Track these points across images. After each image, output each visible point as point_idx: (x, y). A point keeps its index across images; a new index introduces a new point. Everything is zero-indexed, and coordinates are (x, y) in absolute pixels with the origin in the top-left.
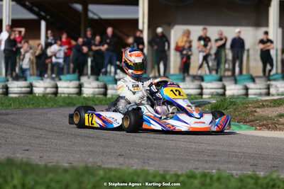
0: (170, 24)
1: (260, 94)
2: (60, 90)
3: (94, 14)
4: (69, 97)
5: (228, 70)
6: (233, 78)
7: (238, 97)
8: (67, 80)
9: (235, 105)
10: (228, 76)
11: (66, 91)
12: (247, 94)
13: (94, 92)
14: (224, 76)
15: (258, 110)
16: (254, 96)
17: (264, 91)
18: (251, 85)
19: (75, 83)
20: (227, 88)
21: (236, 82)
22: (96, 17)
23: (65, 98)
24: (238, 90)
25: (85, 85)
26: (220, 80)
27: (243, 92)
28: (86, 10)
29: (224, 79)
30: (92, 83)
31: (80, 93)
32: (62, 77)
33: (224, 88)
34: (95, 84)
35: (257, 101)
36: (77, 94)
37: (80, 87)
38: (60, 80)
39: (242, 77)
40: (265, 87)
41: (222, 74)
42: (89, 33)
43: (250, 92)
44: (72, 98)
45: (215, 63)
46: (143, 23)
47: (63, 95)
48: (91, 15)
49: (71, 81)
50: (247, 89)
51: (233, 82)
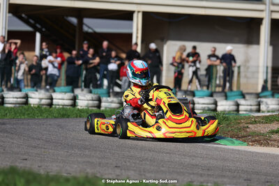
0: (163, 39)
1: (251, 111)
2: (55, 102)
3: (89, 27)
4: (63, 108)
5: (219, 86)
6: (223, 94)
7: (229, 112)
8: (61, 92)
9: (228, 120)
10: (219, 92)
11: (61, 102)
12: (238, 110)
13: (88, 104)
14: (215, 92)
15: (250, 126)
16: (244, 113)
17: (254, 108)
18: (242, 101)
19: (69, 95)
20: (219, 104)
21: (226, 98)
22: (90, 31)
23: (59, 109)
24: (230, 105)
25: (80, 97)
26: (211, 95)
27: (234, 108)
28: (81, 23)
29: (215, 95)
30: (86, 96)
31: (74, 105)
32: (56, 89)
33: (216, 103)
34: (89, 96)
35: (249, 117)
36: (71, 105)
37: (75, 99)
38: (54, 91)
39: (233, 94)
40: (255, 103)
41: (213, 90)
42: (85, 47)
43: (241, 108)
44: (66, 110)
45: (207, 79)
46: (137, 37)
47: (58, 107)
48: (85, 29)
49: (66, 92)
50: (238, 105)
51: (224, 98)
